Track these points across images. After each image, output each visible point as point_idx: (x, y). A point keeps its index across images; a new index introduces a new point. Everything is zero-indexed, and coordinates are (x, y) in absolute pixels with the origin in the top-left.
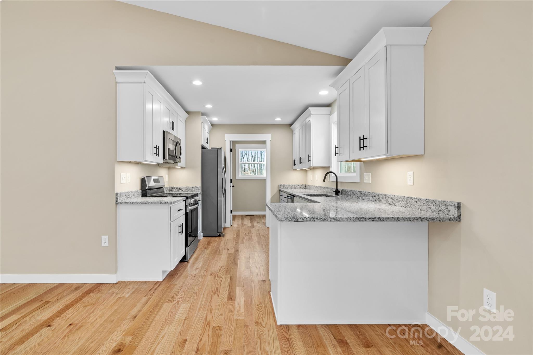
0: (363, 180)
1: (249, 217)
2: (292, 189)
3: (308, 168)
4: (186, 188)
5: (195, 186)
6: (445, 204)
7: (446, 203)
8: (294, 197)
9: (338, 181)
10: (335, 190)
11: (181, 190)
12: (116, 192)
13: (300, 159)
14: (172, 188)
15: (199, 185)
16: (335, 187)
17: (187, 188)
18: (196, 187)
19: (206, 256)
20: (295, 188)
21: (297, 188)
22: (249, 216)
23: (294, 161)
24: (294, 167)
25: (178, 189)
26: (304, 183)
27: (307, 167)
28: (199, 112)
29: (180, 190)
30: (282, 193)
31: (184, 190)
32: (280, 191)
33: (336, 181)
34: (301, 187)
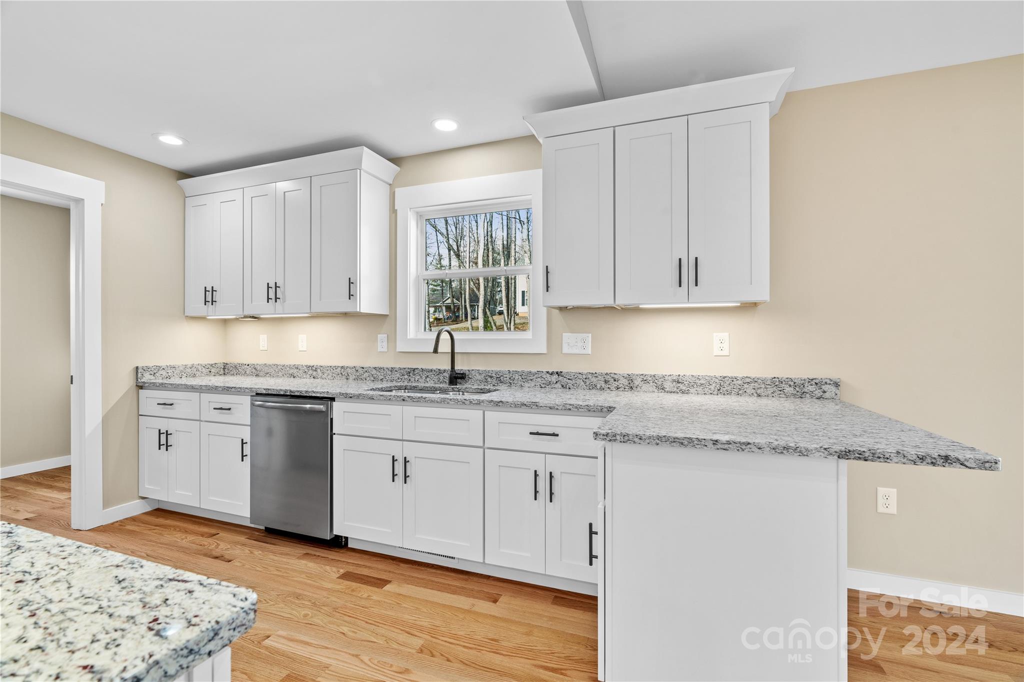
0: (561, 348)
6: (815, 383)
7: (817, 381)
9: (456, 351)
13: (272, 287)
20: (195, 376)
21: (198, 373)
26: (220, 360)
32: (141, 388)
33: (450, 351)
34: (210, 372)
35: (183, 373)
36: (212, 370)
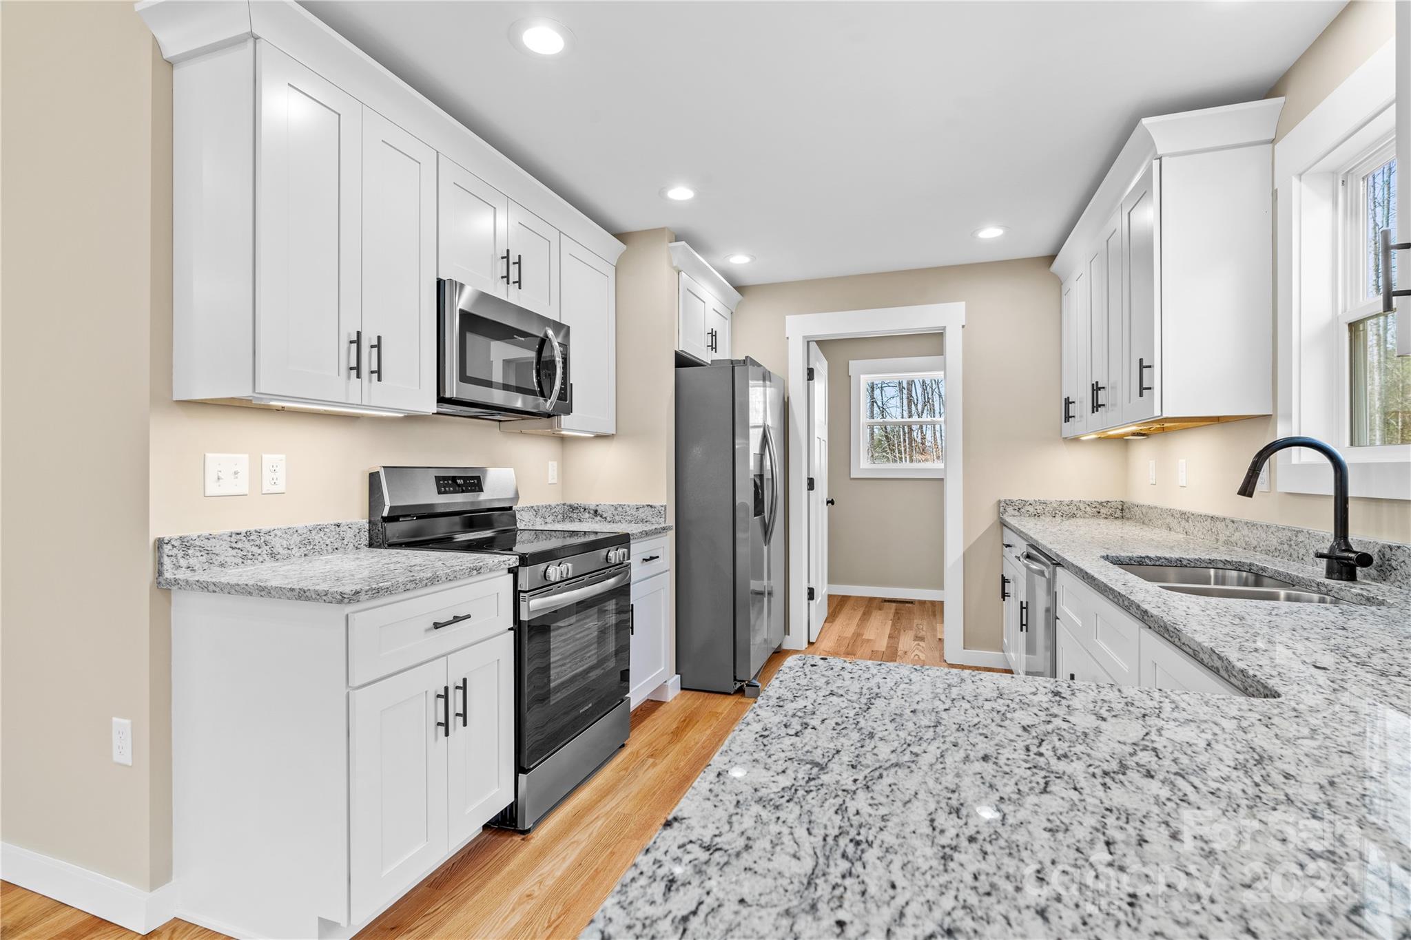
1: (893, 611)
2: (1058, 518)
3: (1134, 429)
4: (616, 509)
5: (645, 504)
8: (1059, 569)
9: (1349, 491)
10: (1326, 551)
11: (599, 518)
12: (155, 533)
13: (1096, 389)
14: (573, 508)
17: (620, 509)
18: (651, 506)
19: (619, 810)
20: (1074, 516)
22: (894, 604)
23: (1068, 402)
24: (1069, 429)
25: (589, 513)
26: (1114, 496)
27: (1133, 423)
28: (663, 229)
29: (596, 516)
30: (1010, 537)
31: (608, 515)
34: (1099, 512)
35: (1057, 512)
36: (1102, 511)
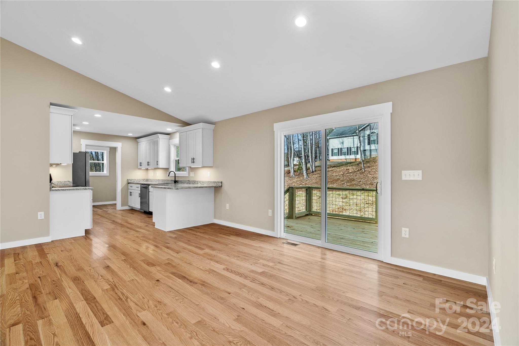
0: (190, 175)
3: (153, 168)
7: (219, 182)
9: (176, 176)
13: (148, 162)
15: (71, 180)
16: (174, 179)
21: (141, 181)
23: (141, 163)
24: (140, 167)
26: (146, 178)
30: (131, 185)
32: (129, 183)
33: (174, 176)
35: (137, 181)
